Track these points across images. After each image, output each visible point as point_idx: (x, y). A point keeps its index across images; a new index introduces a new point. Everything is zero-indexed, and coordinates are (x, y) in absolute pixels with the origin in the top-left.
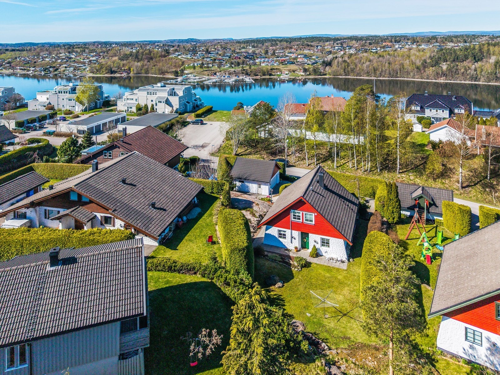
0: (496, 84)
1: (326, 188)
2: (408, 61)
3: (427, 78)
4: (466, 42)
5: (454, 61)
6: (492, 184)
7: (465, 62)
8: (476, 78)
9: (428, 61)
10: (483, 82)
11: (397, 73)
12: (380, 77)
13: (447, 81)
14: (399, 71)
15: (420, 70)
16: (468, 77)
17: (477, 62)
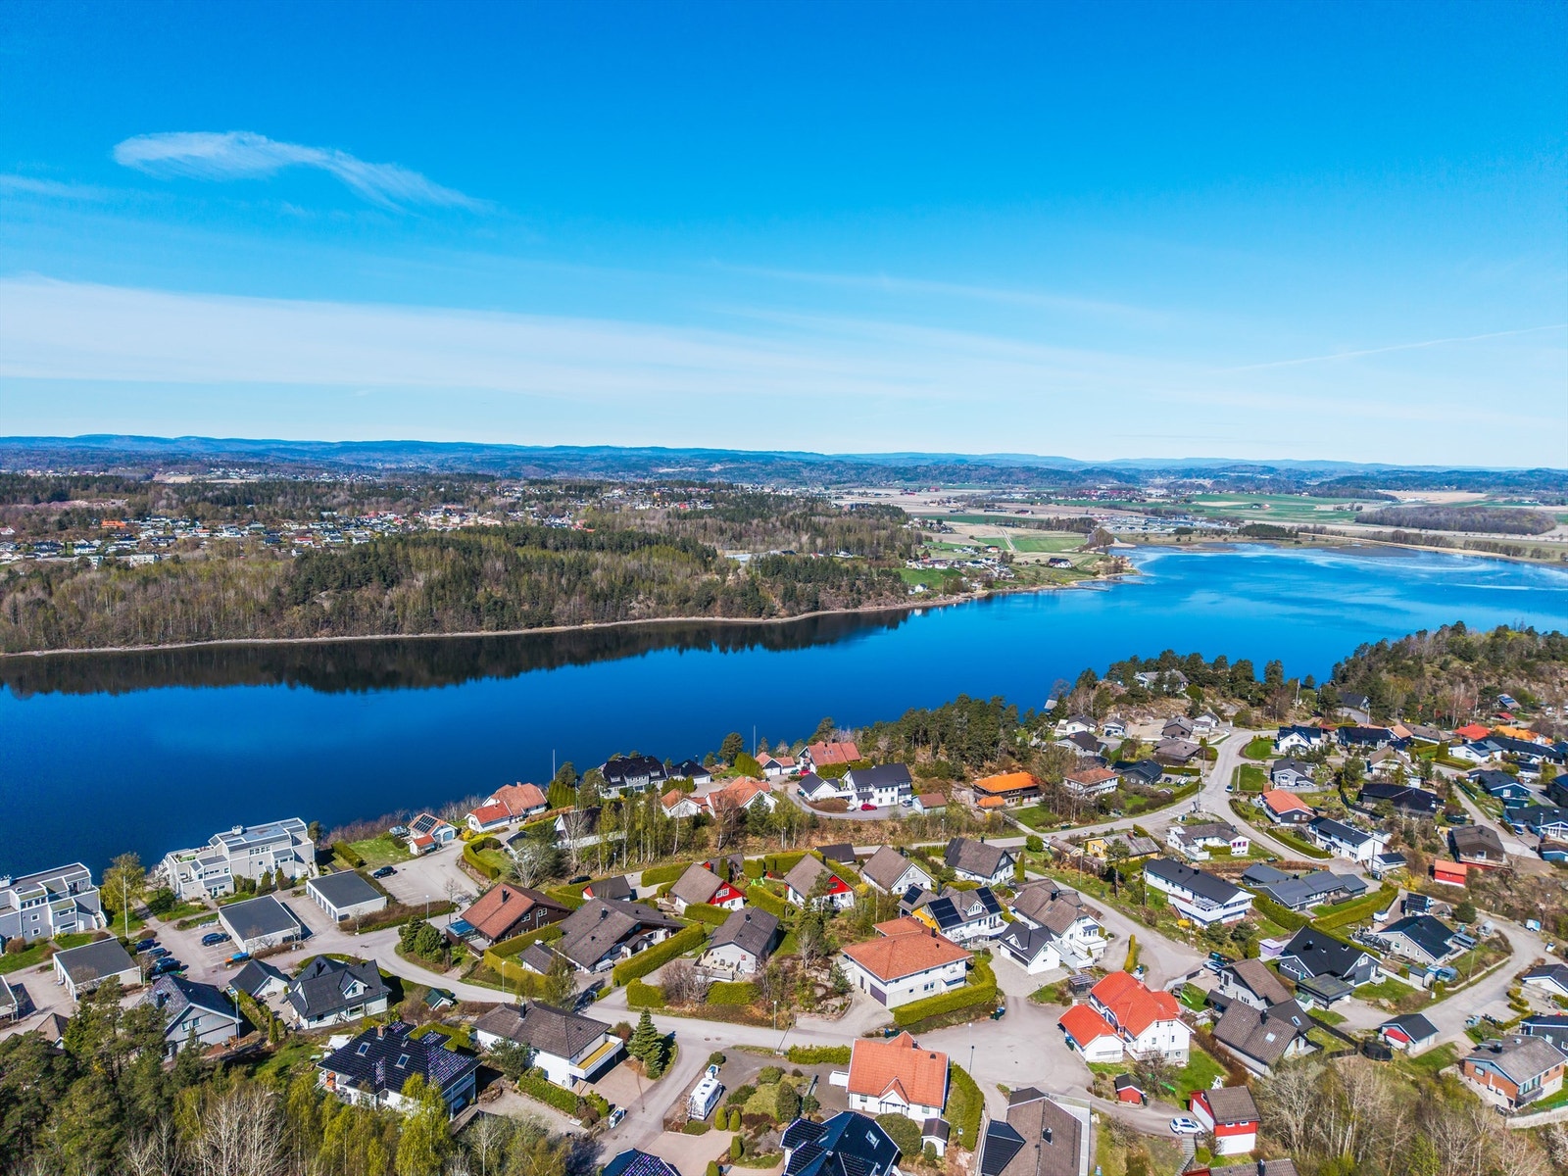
0: (433, 635)
2: (230, 591)
3: (290, 636)
5: (343, 586)
7: (366, 588)
8: (396, 626)
9: (286, 590)
10: (409, 633)
11: (211, 626)
12: (164, 642)
13: (335, 639)
14: (214, 623)
15: (269, 614)
16: (379, 624)
17: (390, 586)
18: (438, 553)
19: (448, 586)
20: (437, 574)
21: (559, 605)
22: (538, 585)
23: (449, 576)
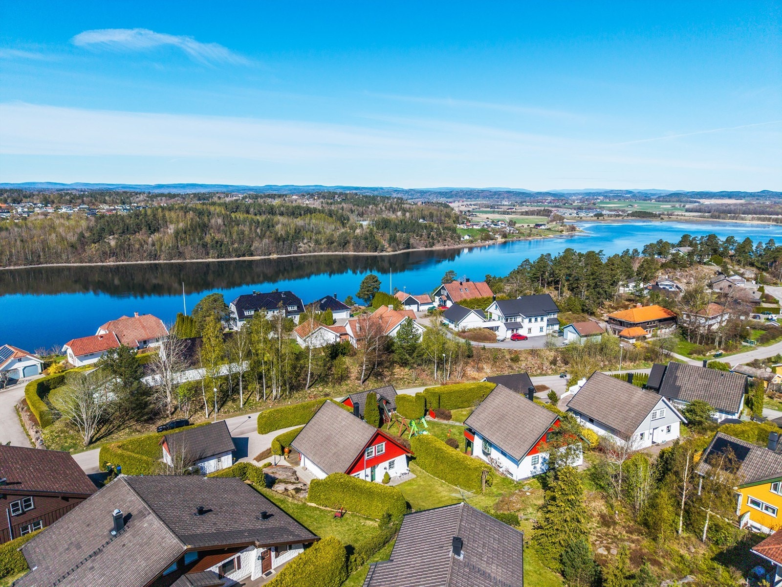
0: (179, 261)
2: (54, 235)
3: (90, 261)
5: (124, 232)
7: (137, 234)
8: (156, 256)
9: (87, 235)
10: (164, 260)
11: (39, 256)
12: (10, 265)
13: (118, 263)
14: (41, 254)
15: (76, 249)
16: (145, 255)
17: (152, 233)
18: (183, 214)
19: (188, 232)
20: (181, 225)
21: (256, 244)
22: (243, 232)
23: (189, 227)
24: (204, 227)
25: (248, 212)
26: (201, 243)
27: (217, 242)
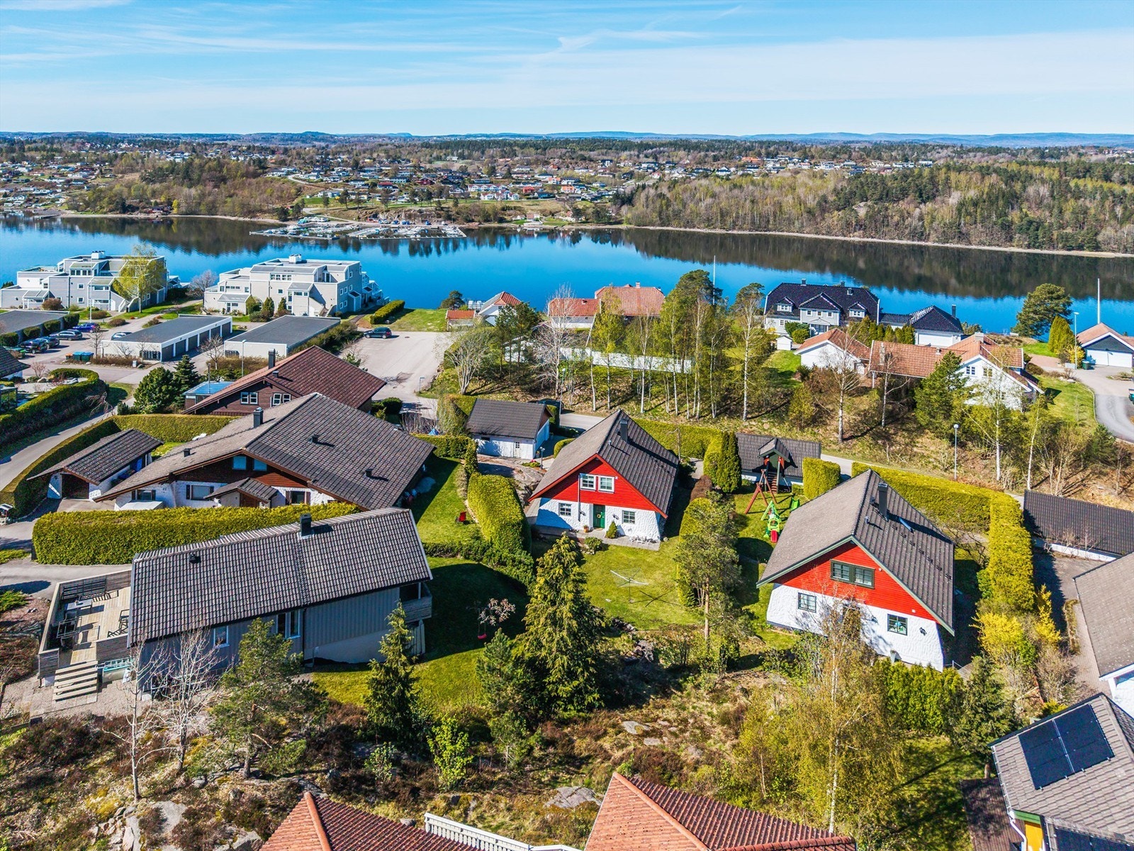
0: (959, 246)
1: (631, 442)
2: (790, 196)
3: (828, 233)
4: (907, 160)
5: (881, 199)
6: (887, 432)
7: (901, 202)
8: (922, 235)
9: (831, 198)
10: (934, 242)
11: (768, 221)
12: (734, 229)
13: (866, 240)
14: (771, 218)
15: (814, 215)
16: (907, 231)
17: (924, 202)
18: (979, 177)
19: (981, 205)
20: (972, 194)
21: (1107, 233)
22: (1085, 212)
23: (985, 196)
24: (1013, 199)
25: (1107, 178)
26: (1000, 221)
27: (1030, 223)
